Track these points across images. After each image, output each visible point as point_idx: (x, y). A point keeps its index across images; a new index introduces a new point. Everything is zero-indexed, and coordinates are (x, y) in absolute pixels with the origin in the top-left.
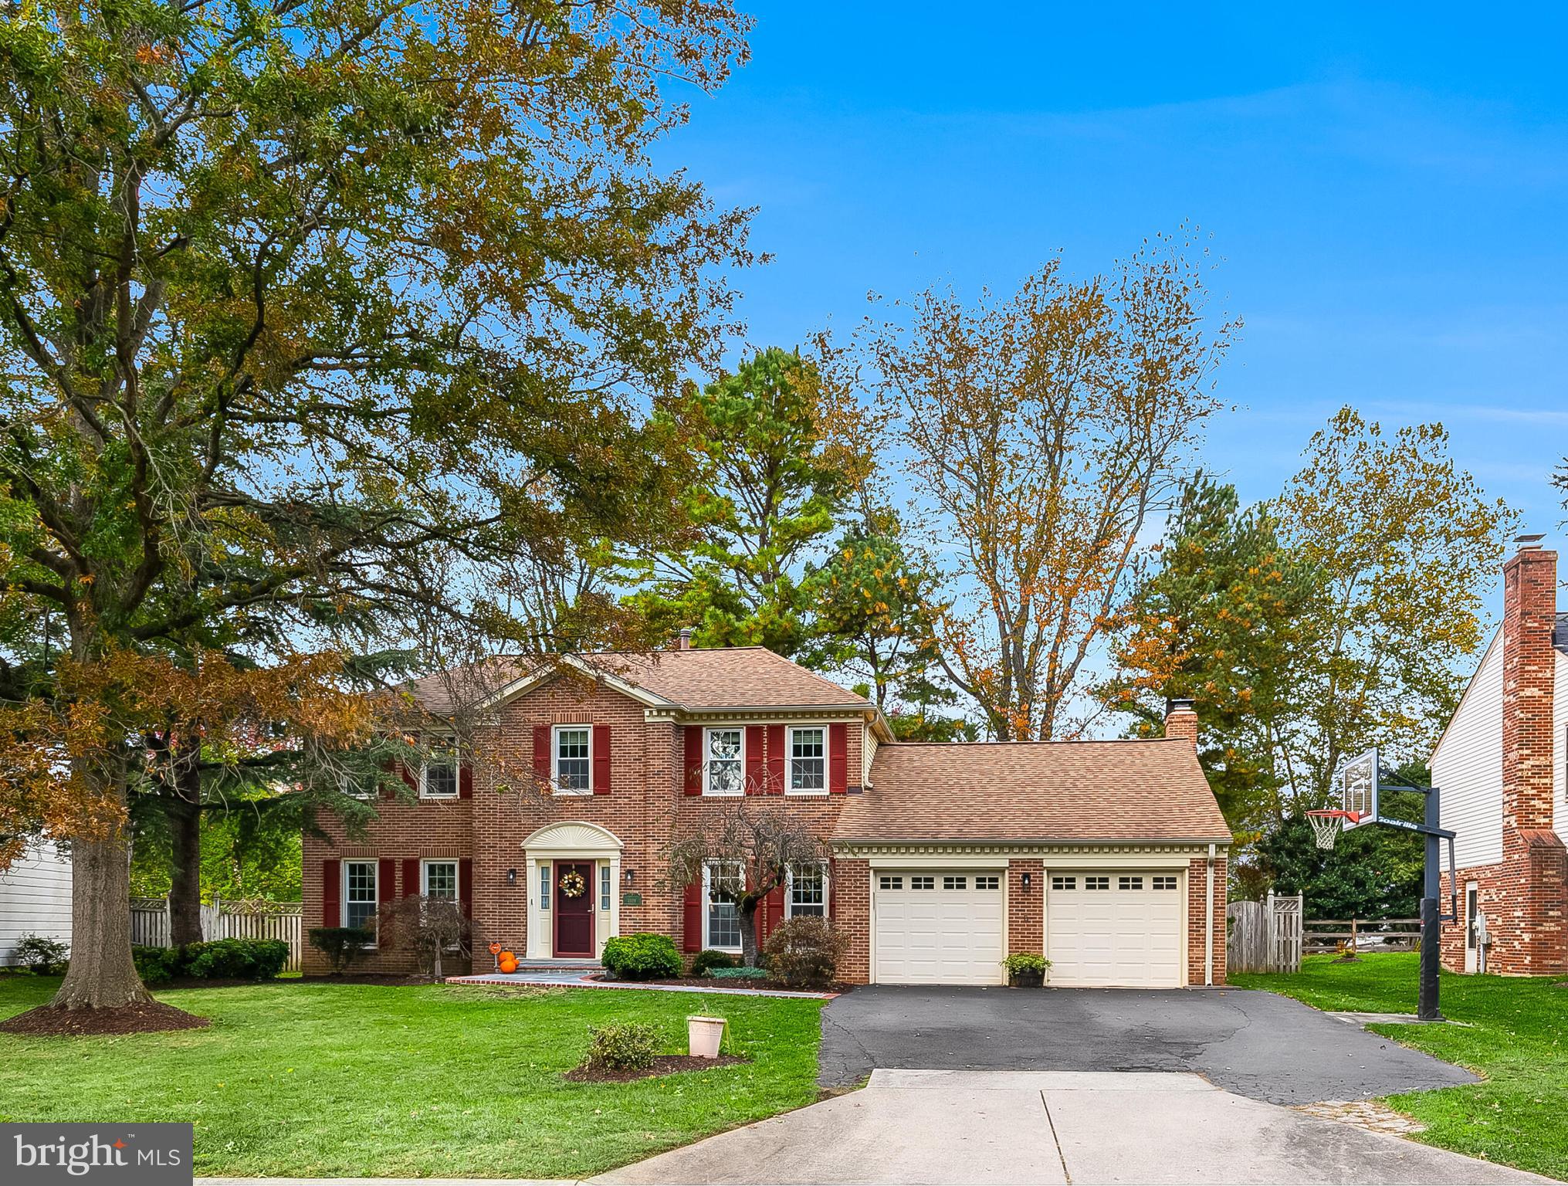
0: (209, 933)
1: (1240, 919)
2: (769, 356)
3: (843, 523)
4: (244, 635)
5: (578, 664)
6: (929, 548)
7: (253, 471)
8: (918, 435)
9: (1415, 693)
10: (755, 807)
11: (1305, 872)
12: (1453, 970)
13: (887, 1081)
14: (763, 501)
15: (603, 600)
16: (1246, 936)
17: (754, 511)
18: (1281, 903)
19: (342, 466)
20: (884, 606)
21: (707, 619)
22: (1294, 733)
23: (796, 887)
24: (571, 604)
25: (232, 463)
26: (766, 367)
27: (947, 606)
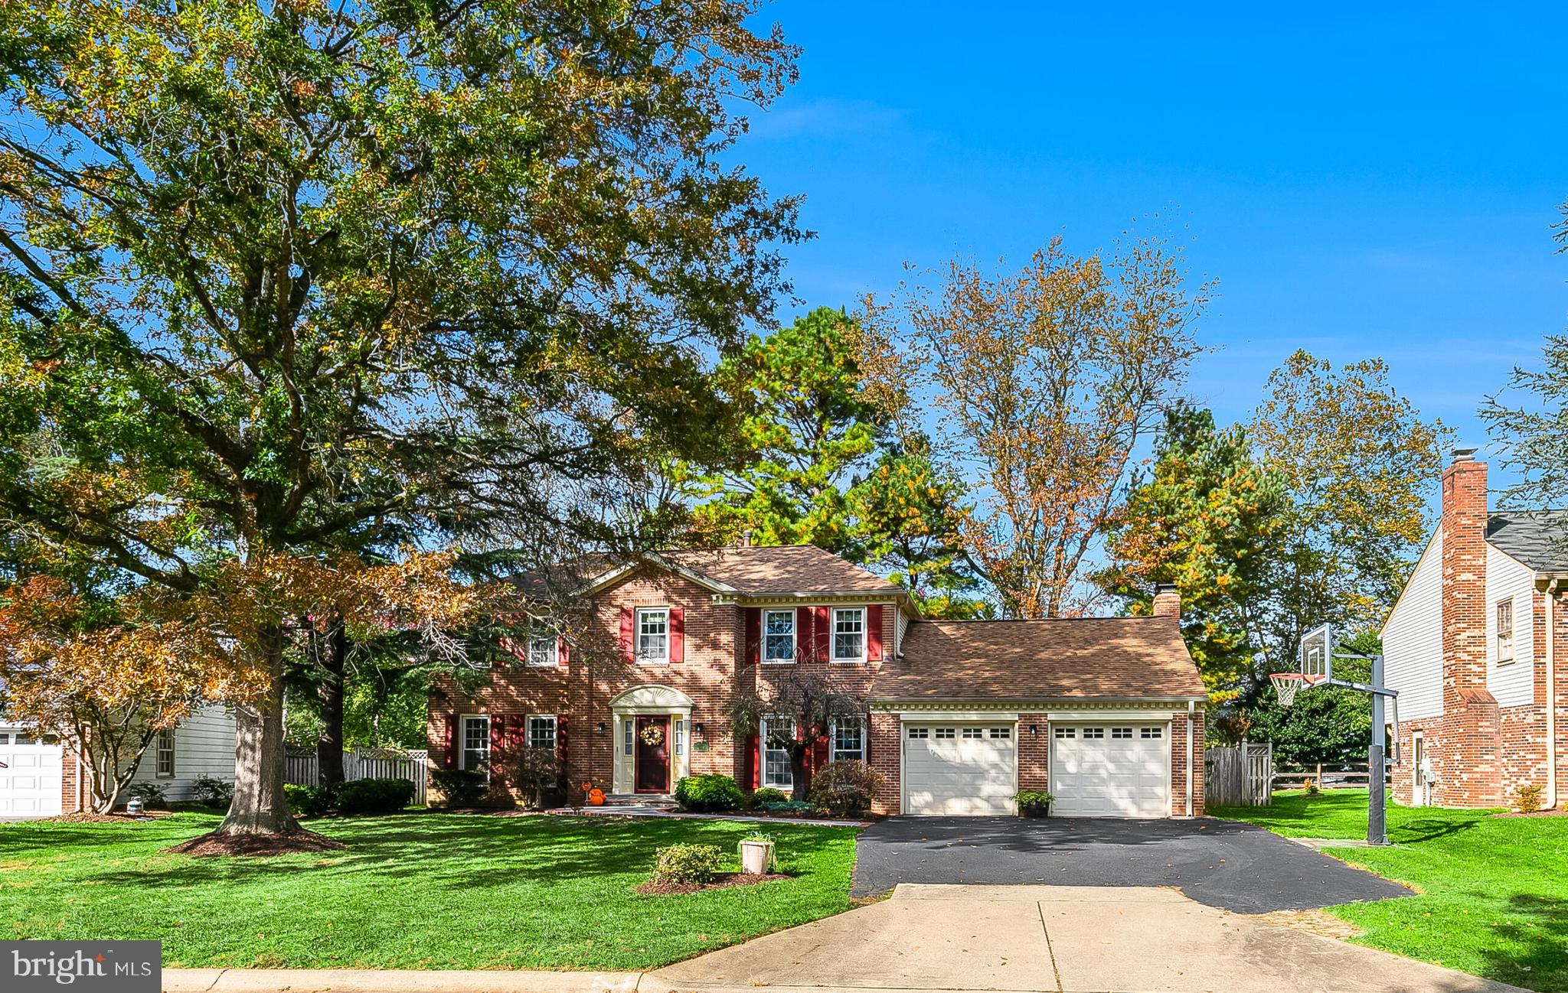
0: (351, 775)
1: (1218, 762)
2: (820, 313)
3: (882, 445)
4: (382, 538)
5: (656, 559)
6: (955, 464)
7: (391, 410)
8: (944, 374)
9: (1368, 577)
10: (804, 671)
11: (1276, 724)
12: (1402, 804)
13: (908, 893)
14: (815, 429)
15: (679, 508)
16: (1223, 775)
17: (807, 436)
18: (1254, 748)
19: (463, 405)
20: (916, 511)
21: (766, 522)
22: (1265, 610)
23: (838, 736)
24: (654, 512)
25: (373, 404)
26: (817, 322)
27: (970, 510)
